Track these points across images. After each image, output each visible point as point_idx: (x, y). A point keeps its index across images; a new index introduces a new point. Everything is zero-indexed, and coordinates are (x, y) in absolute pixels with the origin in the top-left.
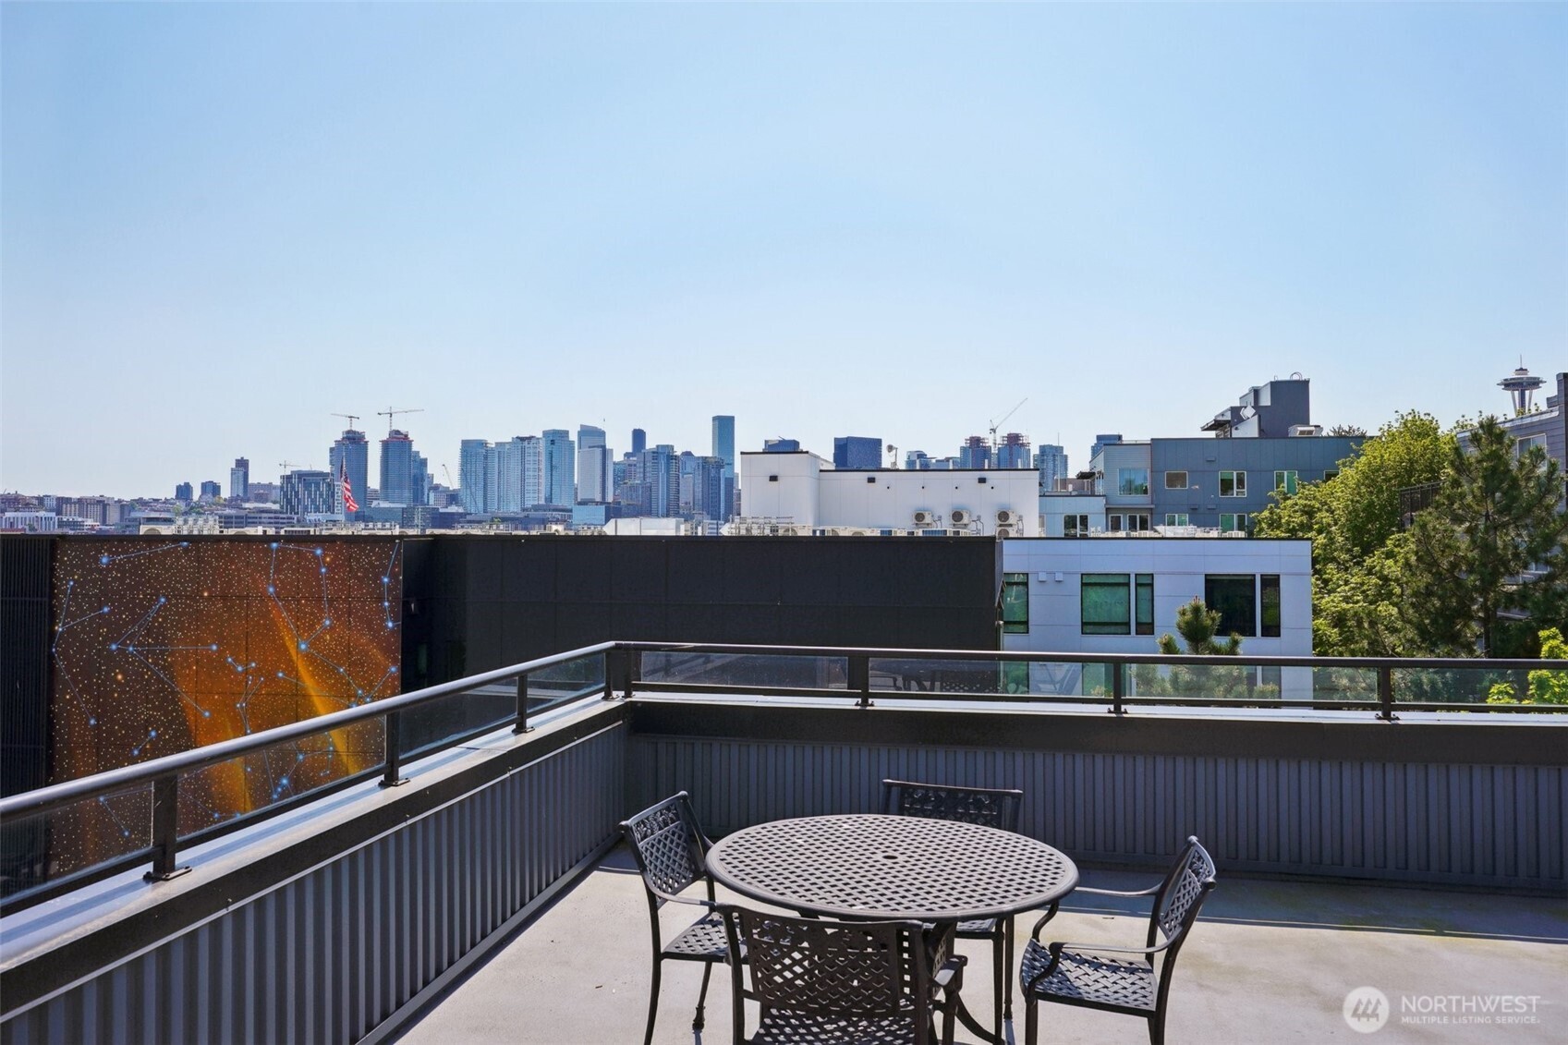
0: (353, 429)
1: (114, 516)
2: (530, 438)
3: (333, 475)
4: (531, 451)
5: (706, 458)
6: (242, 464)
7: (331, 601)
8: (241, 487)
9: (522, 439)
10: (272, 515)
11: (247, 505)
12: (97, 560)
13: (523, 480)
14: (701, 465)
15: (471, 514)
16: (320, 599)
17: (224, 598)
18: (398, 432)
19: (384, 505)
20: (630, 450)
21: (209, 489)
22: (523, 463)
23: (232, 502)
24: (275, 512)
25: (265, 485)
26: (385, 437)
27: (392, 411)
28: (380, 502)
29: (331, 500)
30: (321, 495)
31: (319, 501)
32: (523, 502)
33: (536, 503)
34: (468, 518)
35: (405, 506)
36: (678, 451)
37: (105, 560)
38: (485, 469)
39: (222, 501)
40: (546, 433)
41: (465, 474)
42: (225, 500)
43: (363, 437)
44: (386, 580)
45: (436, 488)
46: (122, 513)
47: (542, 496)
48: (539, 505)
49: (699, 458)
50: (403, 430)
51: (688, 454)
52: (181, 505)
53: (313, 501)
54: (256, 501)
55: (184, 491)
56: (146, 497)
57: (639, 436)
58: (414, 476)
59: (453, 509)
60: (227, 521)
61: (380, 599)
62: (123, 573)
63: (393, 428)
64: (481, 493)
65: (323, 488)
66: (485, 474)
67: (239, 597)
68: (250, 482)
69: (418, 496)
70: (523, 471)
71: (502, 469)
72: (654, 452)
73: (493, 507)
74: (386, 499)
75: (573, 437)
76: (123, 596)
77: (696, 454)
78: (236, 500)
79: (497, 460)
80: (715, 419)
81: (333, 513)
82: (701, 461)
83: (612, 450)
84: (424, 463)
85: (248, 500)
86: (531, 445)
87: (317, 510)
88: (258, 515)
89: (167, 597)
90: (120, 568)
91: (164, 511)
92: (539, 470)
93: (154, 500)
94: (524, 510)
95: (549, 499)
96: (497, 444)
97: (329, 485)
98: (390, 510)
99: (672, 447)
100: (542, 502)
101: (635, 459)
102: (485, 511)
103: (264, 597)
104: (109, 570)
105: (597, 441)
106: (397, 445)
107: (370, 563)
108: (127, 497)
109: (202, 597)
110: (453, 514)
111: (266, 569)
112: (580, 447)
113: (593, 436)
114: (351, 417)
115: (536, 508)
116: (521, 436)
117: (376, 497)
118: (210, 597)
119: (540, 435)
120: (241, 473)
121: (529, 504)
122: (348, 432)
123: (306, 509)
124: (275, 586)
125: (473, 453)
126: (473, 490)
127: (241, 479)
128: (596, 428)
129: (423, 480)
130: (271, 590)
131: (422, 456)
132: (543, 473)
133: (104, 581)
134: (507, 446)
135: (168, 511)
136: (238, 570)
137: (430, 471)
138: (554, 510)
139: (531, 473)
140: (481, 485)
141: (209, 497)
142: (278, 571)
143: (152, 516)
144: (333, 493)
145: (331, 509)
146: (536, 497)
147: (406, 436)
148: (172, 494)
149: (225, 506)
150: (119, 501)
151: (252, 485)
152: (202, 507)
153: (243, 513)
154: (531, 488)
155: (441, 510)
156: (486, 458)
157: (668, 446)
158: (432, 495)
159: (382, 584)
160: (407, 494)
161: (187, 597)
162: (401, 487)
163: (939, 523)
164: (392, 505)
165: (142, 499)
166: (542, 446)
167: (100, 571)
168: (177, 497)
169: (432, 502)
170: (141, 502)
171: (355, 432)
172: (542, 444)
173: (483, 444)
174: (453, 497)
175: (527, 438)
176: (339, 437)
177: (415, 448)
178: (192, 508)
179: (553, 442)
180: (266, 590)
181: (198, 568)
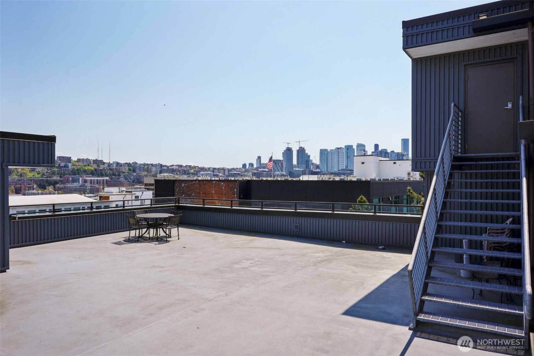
0: (289, 147)
1: (227, 173)
2: (341, 148)
3: (283, 161)
4: (341, 152)
5: (398, 153)
6: (259, 158)
7: (225, 195)
8: (259, 164)
9: (338, 148)
10: (266, 172)
11: (260, 170)
12: (182, 185)
13: (338, 161)
14: (396, 155)
15: (322, 172)
16: (223, 194)
17: (205, 193)
18: (301, 147)
19: (297, 169)
20: (374, 151)
21: (251, 165)
22: (338, 156)
23: (257, 169)
24: (267, 171)
25: (265, 164)
26: (298, 149)
27: (300, 141)
28: (296, 168)
29: (282, 168)
30: (279, 167)
31: (279, 168)
32: (338, 168)
33: (342, 168)
34: (322, 173)
35: (303, 169)
36: (389, 151)
37: (183, 185)
38: (327, 158)
39: (254, 168)
40: (345, 146)
41: (321, 160)
42: (255, 168)
43: (292, 149)
44: (235, 190)
45: (313, 164)
46: (229, 172)
47: (344, 166)
48: (343, 169)
49: (396, 153)
50: (303, 146)
51: (393, 152)
52: (244, 170)
53: (277, 168)
54: (263, 168)
55: (244, 166)
56: (235, 168)
57: (376, 146)
58: (306, 160)
59: (318, 170)
60: (254, 174)
61: (234, 194)
62: (186, 188)
63: (300, 146)
64: (326, 165)
65: (280, 164)
66: (327, 159)
67: (208, 193)
68: (261, 163)
69: (307, 166)
70: (338, 158)
71: (332, 158)
72: (380, 152)
73: (329, 170)
74: (298, 167)
75: (355, 147)
76: (186, 193)
77: (396, 152)
78: (258, 168)
79: (330, 155)
80: (402, 140)
81: (283, 172)
82: (396, 154)
83: (367, 151)
84: (309, 156)
85: (260, 168)
86: (341, 150)
87: (278, 171)
88: (263, 172)
89: (194, 193)
90: (186, 187)
91: (239, 171)
92: (343, 158)
93: (237, 168)
94: (339, 170)
95: (347, 167)
96: (330, 150)
97: (281, 163)
98: (299, 171)
99: (386, 150)
100: (344, 168)
101: (375, 154)
102: (327, 171)
103: (212, 194)
104: (184, 187)
105: (363, 148)
106: (301, 151)
107: (232, 186)
108: (230, 168)
109: (201, 193)
110: (317, 172)
111: (212, 187)
112: (357, 150)
113: (361, 147)
114: (288, 143)
115: (342, 170)
116: (338, 147)
117: (295, 166)
118: (202, 193)
119: (344, 147)
120: (259, 160)
121: (340, 168)
122: (287, 148)
123: (275, 170)
124: (214, 191)
125: (323, 153)
126: (324, 165)
127: (259, 162)
128: (362, 144)
129: (309, 162)
130: (213, 192)
131: (309, 154)
132: (344, 159)
133: (183, 189)
134: (334, 151)
135: (240, 171)
136: (207, 187)
137: (311, 158)
138: (348, 170)
139: (341, 159)
140: (326, 163)
141: (251, 167)
142: (215, 188)
143: (235, 173)
144: (283, 166)
145: (282, 171)
146: (343, 166)
147: (304, 148)
148: (241, 167)
149: (255, 170)
150: (228, 169)
151: (262, 164)
152: (249, 170)
153: (258, 172)
154: (341, 163)
155: (314, 171)
156: (327, 154)
157: (385, 149)
158: (312, 166)
159: (235, 191)
160: (304, 166)
161: (198, 193)
162: (302, 164)
163: (415, 176)
164: (300, 169)
165: (233, 168)
166: (344, 151)
167: (182, 187)
168: (243, 167)
169: (311, 168)
170: (234, 169)
171: (289, 148)
172: (344, 150)
173: (326, 150)
174: (318, 167)
175: (340, 148)
176: (285, 149)
177: (306, 152)
178: (246, 170)
179: (348, 149)
180: (212, 192)
181: (200, 187)
